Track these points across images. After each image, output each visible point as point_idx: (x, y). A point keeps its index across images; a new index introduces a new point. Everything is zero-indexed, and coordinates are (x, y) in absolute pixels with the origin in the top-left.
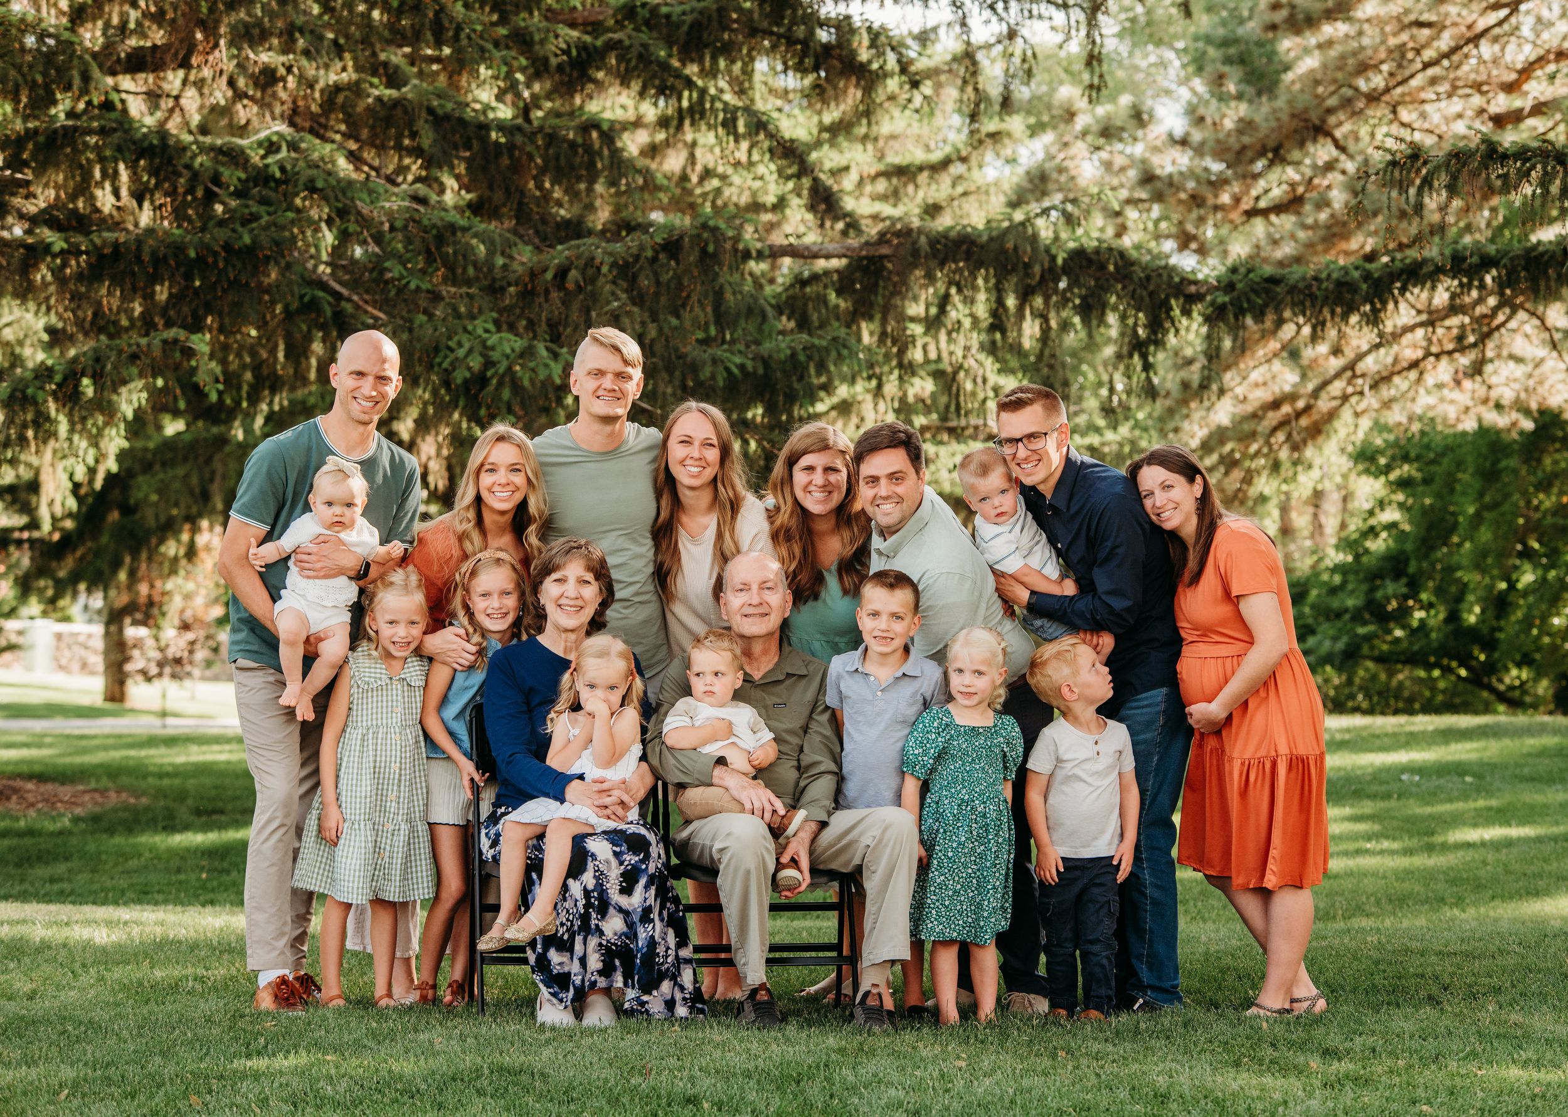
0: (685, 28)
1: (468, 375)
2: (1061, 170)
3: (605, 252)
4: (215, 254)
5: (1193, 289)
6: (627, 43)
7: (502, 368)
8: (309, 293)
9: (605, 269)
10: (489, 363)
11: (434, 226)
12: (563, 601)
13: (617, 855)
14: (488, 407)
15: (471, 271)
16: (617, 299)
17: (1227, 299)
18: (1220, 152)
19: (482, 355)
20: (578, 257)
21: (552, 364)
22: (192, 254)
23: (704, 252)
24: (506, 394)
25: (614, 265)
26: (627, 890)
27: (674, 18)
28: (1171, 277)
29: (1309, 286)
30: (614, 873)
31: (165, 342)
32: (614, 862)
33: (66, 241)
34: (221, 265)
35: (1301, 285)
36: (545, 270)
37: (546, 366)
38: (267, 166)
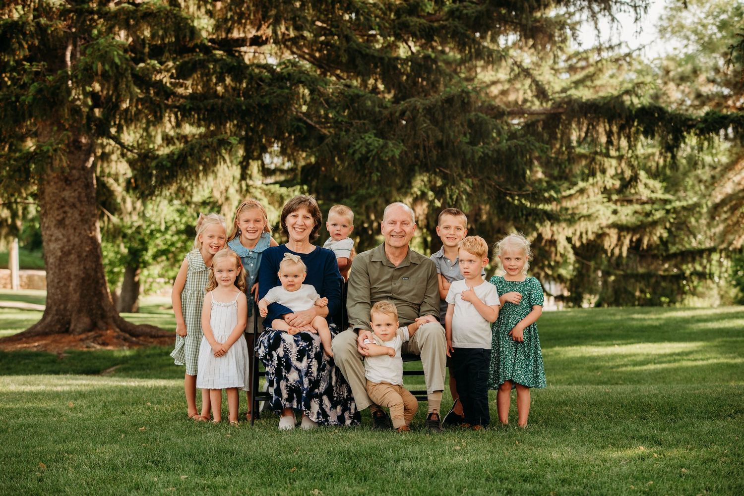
0: (473, 19)
1: (360, 156)
2: (664, 94)
3: (421, 104)
4: (254, 108)
5: (690, 123)
6: (448, 25)
7: (374, 152)
8: (295, 123)
9: (420, 110)
10: (369, 151)
11: (350, 95)
12: (295, 226)
13: (295, 341)
14: (369, 169)
15: (365, 113)
16: (425, 123)
17: (704, 126)
18: (727, 84)
19: (366, 147)
20: (410, 106)
21: (395, 150)
22: (244, 108)
23: (463, 101)
24: (376, 163)
25: (424, 109)
26: (300, 360)
27: (469, 15)
28: (681, 118)
29: (740, 120)
30: (294, 350)
31: (219, 140)
32: (294, 345)
33: (193, 104)
34: (257, 112)
35: (736, 119)
36: (395, 112)
37: (392, 151)
38: (282, 73)
